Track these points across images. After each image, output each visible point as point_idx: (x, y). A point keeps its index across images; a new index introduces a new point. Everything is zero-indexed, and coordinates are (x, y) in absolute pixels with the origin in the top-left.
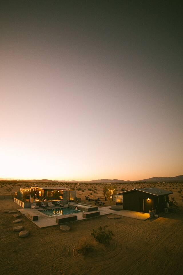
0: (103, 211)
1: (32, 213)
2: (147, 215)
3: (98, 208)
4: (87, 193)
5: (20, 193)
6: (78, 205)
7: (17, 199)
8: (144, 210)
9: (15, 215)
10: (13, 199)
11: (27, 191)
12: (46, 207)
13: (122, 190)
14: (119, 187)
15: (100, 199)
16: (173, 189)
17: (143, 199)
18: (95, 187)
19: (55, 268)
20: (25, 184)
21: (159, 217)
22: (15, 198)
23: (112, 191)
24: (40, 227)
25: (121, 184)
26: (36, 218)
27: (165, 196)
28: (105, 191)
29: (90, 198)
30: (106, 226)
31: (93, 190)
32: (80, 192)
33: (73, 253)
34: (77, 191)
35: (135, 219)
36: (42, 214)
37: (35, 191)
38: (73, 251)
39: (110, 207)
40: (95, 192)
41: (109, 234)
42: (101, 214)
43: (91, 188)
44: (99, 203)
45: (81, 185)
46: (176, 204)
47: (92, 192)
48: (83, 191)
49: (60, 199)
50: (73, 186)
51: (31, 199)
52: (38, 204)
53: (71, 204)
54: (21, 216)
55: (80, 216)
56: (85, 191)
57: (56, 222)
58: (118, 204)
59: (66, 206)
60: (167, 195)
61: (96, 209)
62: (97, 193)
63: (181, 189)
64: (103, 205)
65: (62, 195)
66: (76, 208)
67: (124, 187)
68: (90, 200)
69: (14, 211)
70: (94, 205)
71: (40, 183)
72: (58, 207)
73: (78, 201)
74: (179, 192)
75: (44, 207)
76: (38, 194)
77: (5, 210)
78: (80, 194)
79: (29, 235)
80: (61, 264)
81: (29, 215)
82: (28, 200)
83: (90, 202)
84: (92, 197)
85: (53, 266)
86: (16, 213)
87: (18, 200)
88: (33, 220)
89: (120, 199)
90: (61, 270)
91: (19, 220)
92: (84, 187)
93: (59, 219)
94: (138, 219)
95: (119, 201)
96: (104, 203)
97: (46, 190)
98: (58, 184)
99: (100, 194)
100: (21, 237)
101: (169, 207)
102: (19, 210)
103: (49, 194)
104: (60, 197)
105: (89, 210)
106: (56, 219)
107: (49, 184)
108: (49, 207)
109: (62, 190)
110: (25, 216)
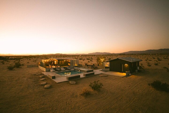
0: (96, 72)
1: (51, 74)
2: (124, 74)
3: (93, 70)
4: (86, 61)
5: (42, 62)
6: (80, 69)
7: (40, 67)
8: (123, 71)
9: (40, 76)
10: (38, 66)
11: (47, 61)
12: (60, 71)
13: (109, 59)
14: (107, 57)
15: (94, 65)
16: (143, 58)
17: (123, 65)
18: (91, 58)
19: (68, 103)
20: (45, 57)
21: (131, 75)
22: (39, 66)
23: (102, 60)
24: (57, 82)
25: (108, 55)
26: (54, 77)
27: (137, 63)
28: (98, 60)
29: (88, 64)
30: (99, 81)
31: (90, 60)
32: (82, 61)
33: (78, 96)
34: (79, 60)
35: (117, 76)
36: (57, 75)
37: (52, 61)
38: (78, 95)
39: (101, 70)
40: (91, 61)
41: (101, 85)
42: (95, 74)
43: (88, 58)
44: (94, 67)
45: (82, 56)
46: (143, 67)
47: (89, 61)
48: (83, 60)
49: (69, 66)
50: (76, 57)
51: (50, 66)
52: (54, 69)
53: (76, 68)
54: (44, 77)
55: (82, 75)
56: (84, 60)
57: (67, 79)
58: (106, 68)
59: (73, 69)
60: (138, 62)
61: (92, 71)
62: (93, 61)
63: (147, 58)
64: (96, 68)
65: (69, 63)
66: (79, 71)
67: (111, 57)
68: (88, 66)
69: (40, 74)
70: (90, 69)
71: (55, 56)
72: (67, 70)
73: (80, 66)
74: (146, 60)
75: (58, 71)
76: (54, 62)
77: (34, 73)
78: (81, 62)
79: (51, 87)
80: (71, 101)
81: (49, 76)
82: (48, 67)
83: (88, 67)
84: (89, 64)
85: (66, 103)
86: (41, 75)
87: (42, 67)
88: (52, 79)
89: (108, 64)
90: (71, 104)
91: (43, 79)
92: (84, 58)
93: (69, 78)
94: (118, 77)
95: (107, 66)
96: (97, 67)
97: (59, 60)
98: (67, 56)
99: (95, 62)
100: (46, 88)
101: (139, 69)
102: (43, 73)
103: (61, 63)
104: (69, 64)
105: (88, 72)
106: (67, 77)
107: (61, 57)
108: (62, 70)
109: (70, 60)
110: (47, 77)
